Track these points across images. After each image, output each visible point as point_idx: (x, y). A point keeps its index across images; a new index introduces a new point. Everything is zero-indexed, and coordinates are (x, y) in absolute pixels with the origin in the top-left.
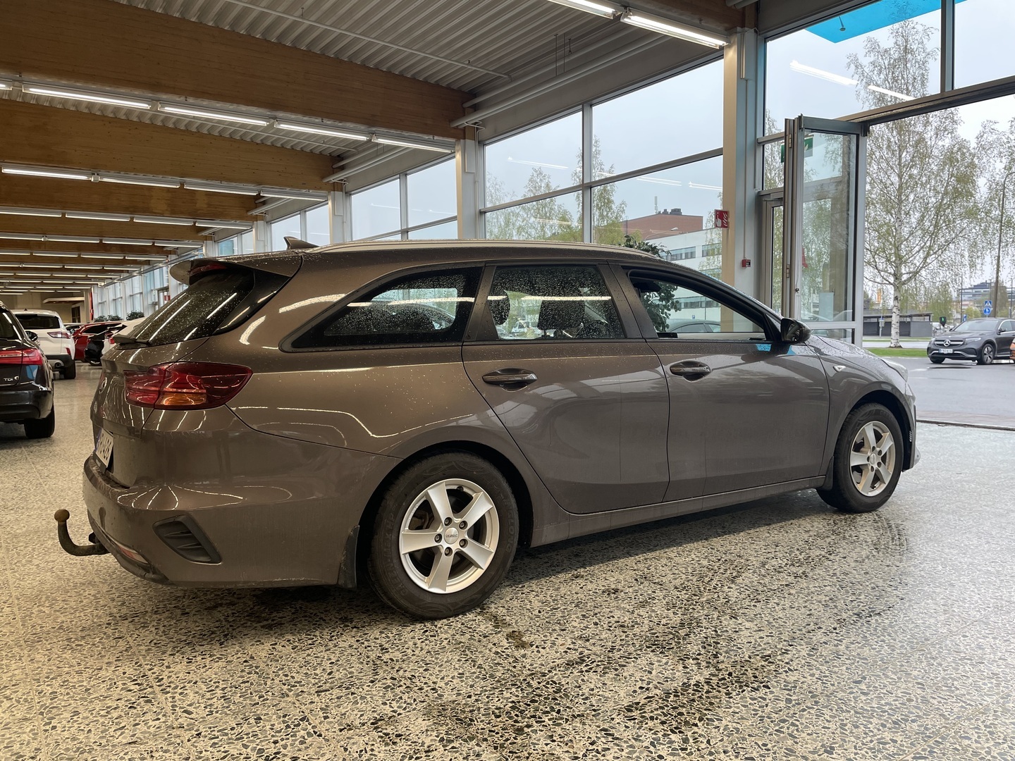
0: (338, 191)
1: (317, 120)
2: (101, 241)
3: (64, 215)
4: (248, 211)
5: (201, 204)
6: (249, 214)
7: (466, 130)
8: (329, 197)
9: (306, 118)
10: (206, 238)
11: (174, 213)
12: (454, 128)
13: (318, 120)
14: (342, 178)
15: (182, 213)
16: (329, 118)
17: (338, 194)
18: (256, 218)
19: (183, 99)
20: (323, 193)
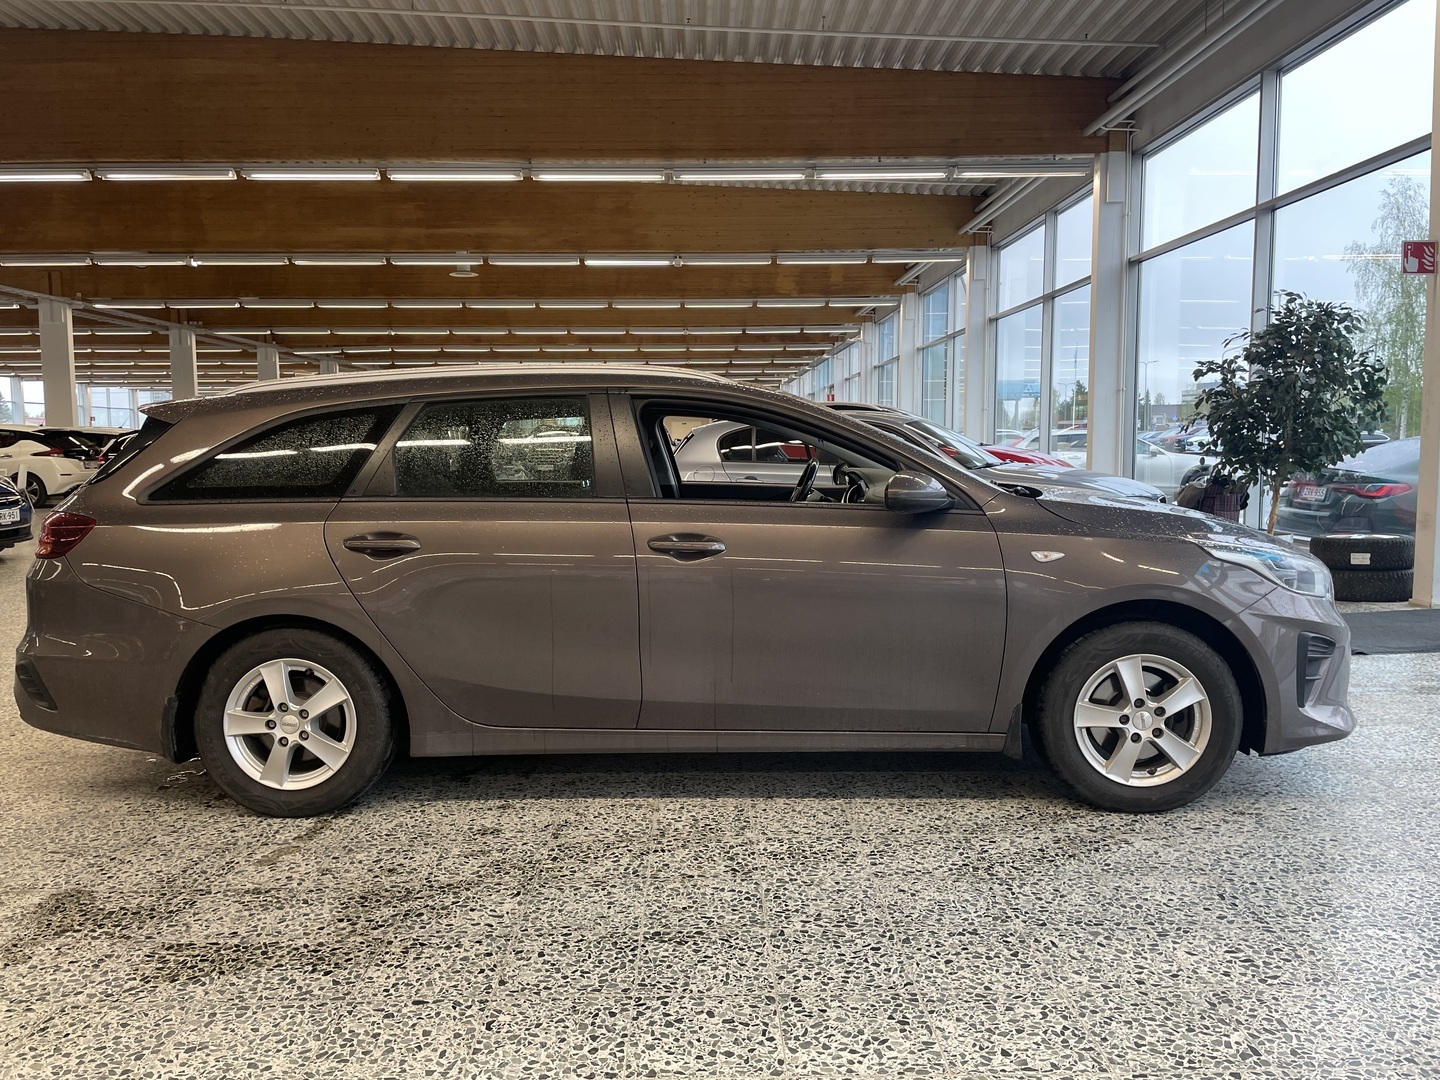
0: (980, 244)
1: (872, 161)
2: (744, 331)
3: (683, 305)
4: (894, 281)
5: (835, 279)
6: (896, 284)
7: (1111, 137)
8: (968, 255)
9: (857, 161)
10: (865, 319)
11: (803, 292)
12: (1090, 137)
13: (874, 160)
14: (981, 226)
15: (813, 292)
16: (888, 154)
17: (981, 249)
18: (904, 290)
19: (701, 162)
20: (960, 250)
